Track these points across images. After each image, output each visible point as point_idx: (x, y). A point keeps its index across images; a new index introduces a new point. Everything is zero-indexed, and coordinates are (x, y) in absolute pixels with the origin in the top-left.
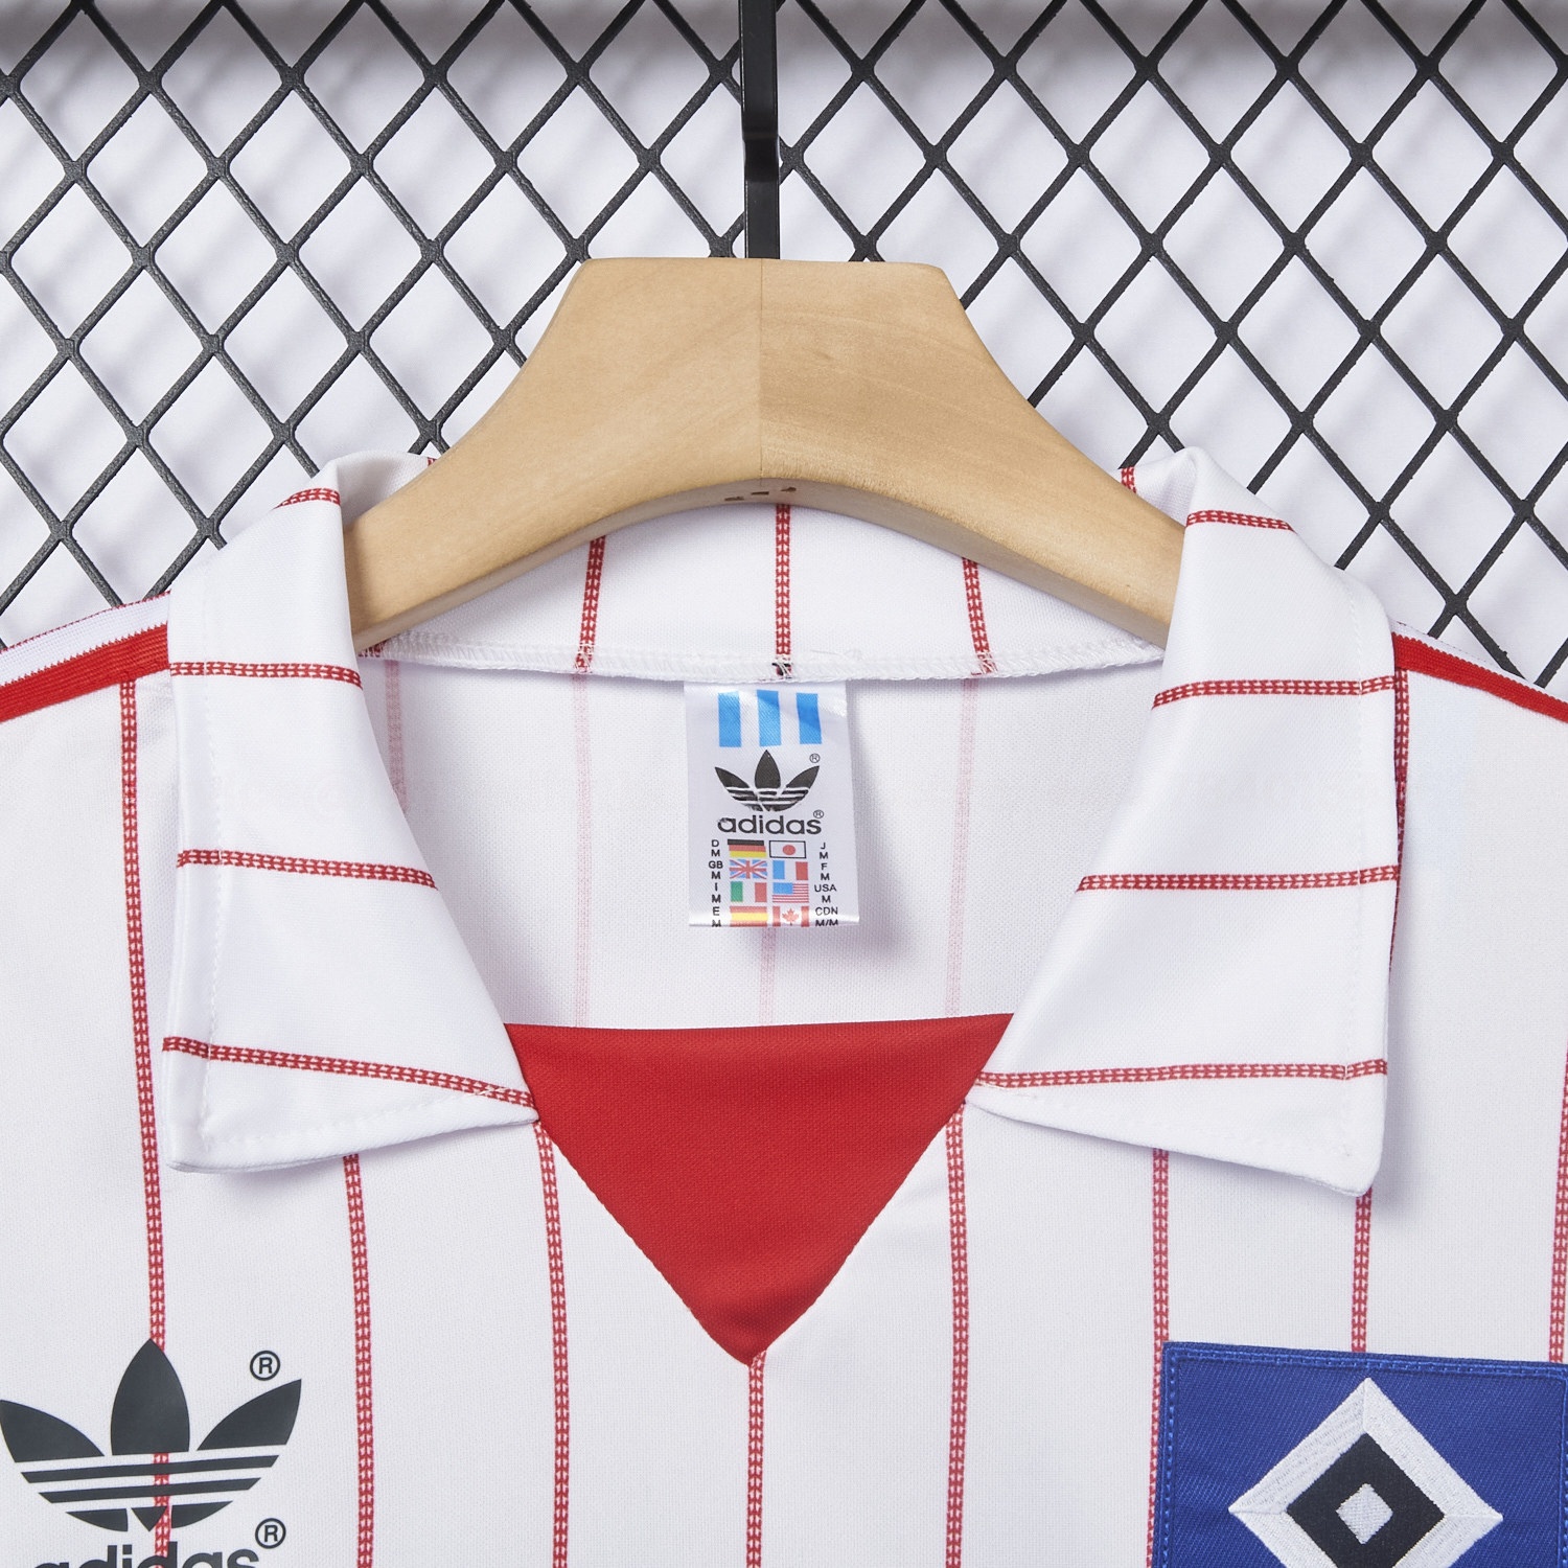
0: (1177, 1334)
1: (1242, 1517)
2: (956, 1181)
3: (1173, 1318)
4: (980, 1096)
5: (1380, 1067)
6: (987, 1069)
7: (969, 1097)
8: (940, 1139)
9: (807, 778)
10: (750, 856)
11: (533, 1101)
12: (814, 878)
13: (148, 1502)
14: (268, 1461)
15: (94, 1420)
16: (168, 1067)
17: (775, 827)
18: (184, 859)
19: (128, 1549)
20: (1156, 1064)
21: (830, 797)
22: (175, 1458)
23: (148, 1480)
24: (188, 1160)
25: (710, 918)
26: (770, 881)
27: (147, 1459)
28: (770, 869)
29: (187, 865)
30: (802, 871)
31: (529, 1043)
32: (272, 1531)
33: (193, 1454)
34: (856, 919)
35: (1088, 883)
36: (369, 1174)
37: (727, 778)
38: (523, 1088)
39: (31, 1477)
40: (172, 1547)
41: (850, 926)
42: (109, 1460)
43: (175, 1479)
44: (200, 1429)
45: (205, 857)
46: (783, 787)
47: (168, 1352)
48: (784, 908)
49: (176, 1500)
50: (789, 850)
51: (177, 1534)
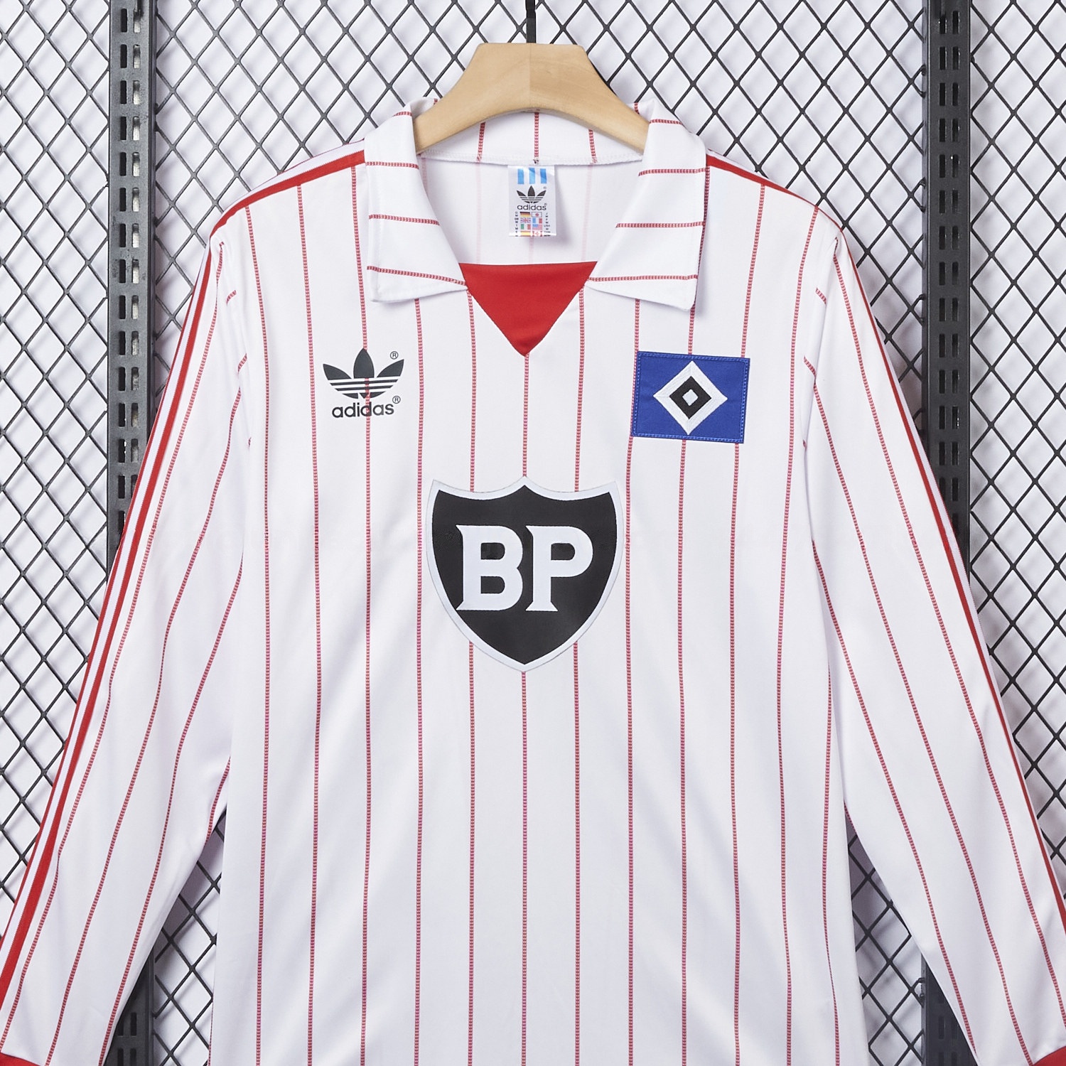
0: (641, 349)
1: (657, 398)
2: (582, 307)
3: (639, 345)
4: (588, 284)
5: (696, 277)
6: (590, 276)
7: (585, 284)
8: (578, 295)
9: (542, 194)
10: (526, 216)
11: (466, 284)
12: (544, 223)
13: (364, 391)
14: (396, 381)
15: (349, 370)
16: (368, 275)
17: (533, 208)
18: (371, 217)
19: (358, 404)
20: (636, 276)
21: (549, 199)
22: (370, 380)
23: (364, 385)
24: (377, 299)
25: (515, 234)
26: (532, 224)
27: (363, 380)
28: (532, 220)
29: (372, 219)
30: (541, 221)
31: (467, 269)
32: (397, 399)
33: (375, 379)
34: (555, 235)
35: (619, 225)
36: (421, 304)
37: (520, 194)
38: (464, 281)
39: (332, 384)
40: (370, 403)
41: (554, 237)
42: (353, 380)
43: (371, 385)
44: (377, 372)
45: (377, 217)
46: (536, 196)
47: (368, 351)
48: (536, 231)
49: (371, 391)
50: (537, 215)
51: (371, 400)
